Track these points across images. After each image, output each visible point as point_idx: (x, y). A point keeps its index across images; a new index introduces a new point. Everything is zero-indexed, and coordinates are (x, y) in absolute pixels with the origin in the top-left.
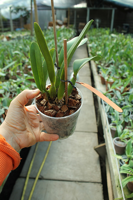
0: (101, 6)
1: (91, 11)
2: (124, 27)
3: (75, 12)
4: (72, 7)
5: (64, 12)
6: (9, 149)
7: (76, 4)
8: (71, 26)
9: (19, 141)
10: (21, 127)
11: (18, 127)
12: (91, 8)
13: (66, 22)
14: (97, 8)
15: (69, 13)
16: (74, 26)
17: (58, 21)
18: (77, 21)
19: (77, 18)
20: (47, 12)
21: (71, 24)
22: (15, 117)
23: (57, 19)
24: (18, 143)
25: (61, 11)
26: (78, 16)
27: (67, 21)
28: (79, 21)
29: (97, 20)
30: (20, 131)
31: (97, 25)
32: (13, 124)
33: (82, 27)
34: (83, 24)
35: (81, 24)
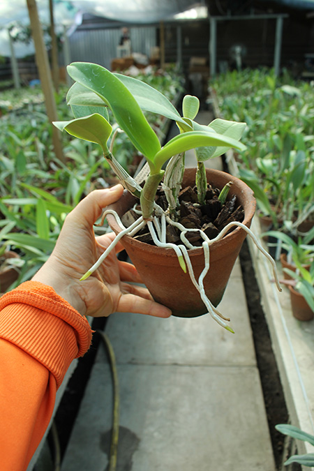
0: (247, 12)
1: (219, 25)
2: (307, 63)
3: (179, 31)
4: (169, 18)
5: (152, 31)
7: (181, 10)
8: (168, 66)
9: (84, 294)
11: (81, 268)
12: (220, 18)
13: (157, 57)
14: (236, 18)
15: (162, 35)
16: (177, 66)
17: (136, 56)
18: (183, 54)
19: (184, 47)
20: (108, 34)
21: (167, 61)
23: (132, 51)
24: (83, 297)
25: (142, 30)
26: (187, 42)
27: (160, 53)
28: (189, 52)
29: (238, 49)
31: (239, 60)
32: (72, 261)
33: (198, 68)
34: (202, 61)
35: (195, 61)
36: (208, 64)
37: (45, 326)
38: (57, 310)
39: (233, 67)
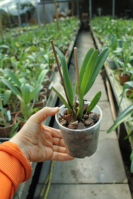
6: (22, 155)
9: (30, 153)
10: (34, 141)
11: (31, 140)
15: (72, 5)
16: (78, 16)
17: (63, 13)
19: (80, 9)
22: (31, 130)
23: (61, 11)
24: (29, 154)
26: (81, 7)
27: (71, 12)
28: (82, 11)
29: (100, 9)
30: (31, 144)
31: (100, 13)
32: (28, 136)
33: (85, 17)
34: (86, 14)
35: (84, 14)
36: (89, 15)
37: (12, 161)
38: (17, 155)
39: (98, 15)
